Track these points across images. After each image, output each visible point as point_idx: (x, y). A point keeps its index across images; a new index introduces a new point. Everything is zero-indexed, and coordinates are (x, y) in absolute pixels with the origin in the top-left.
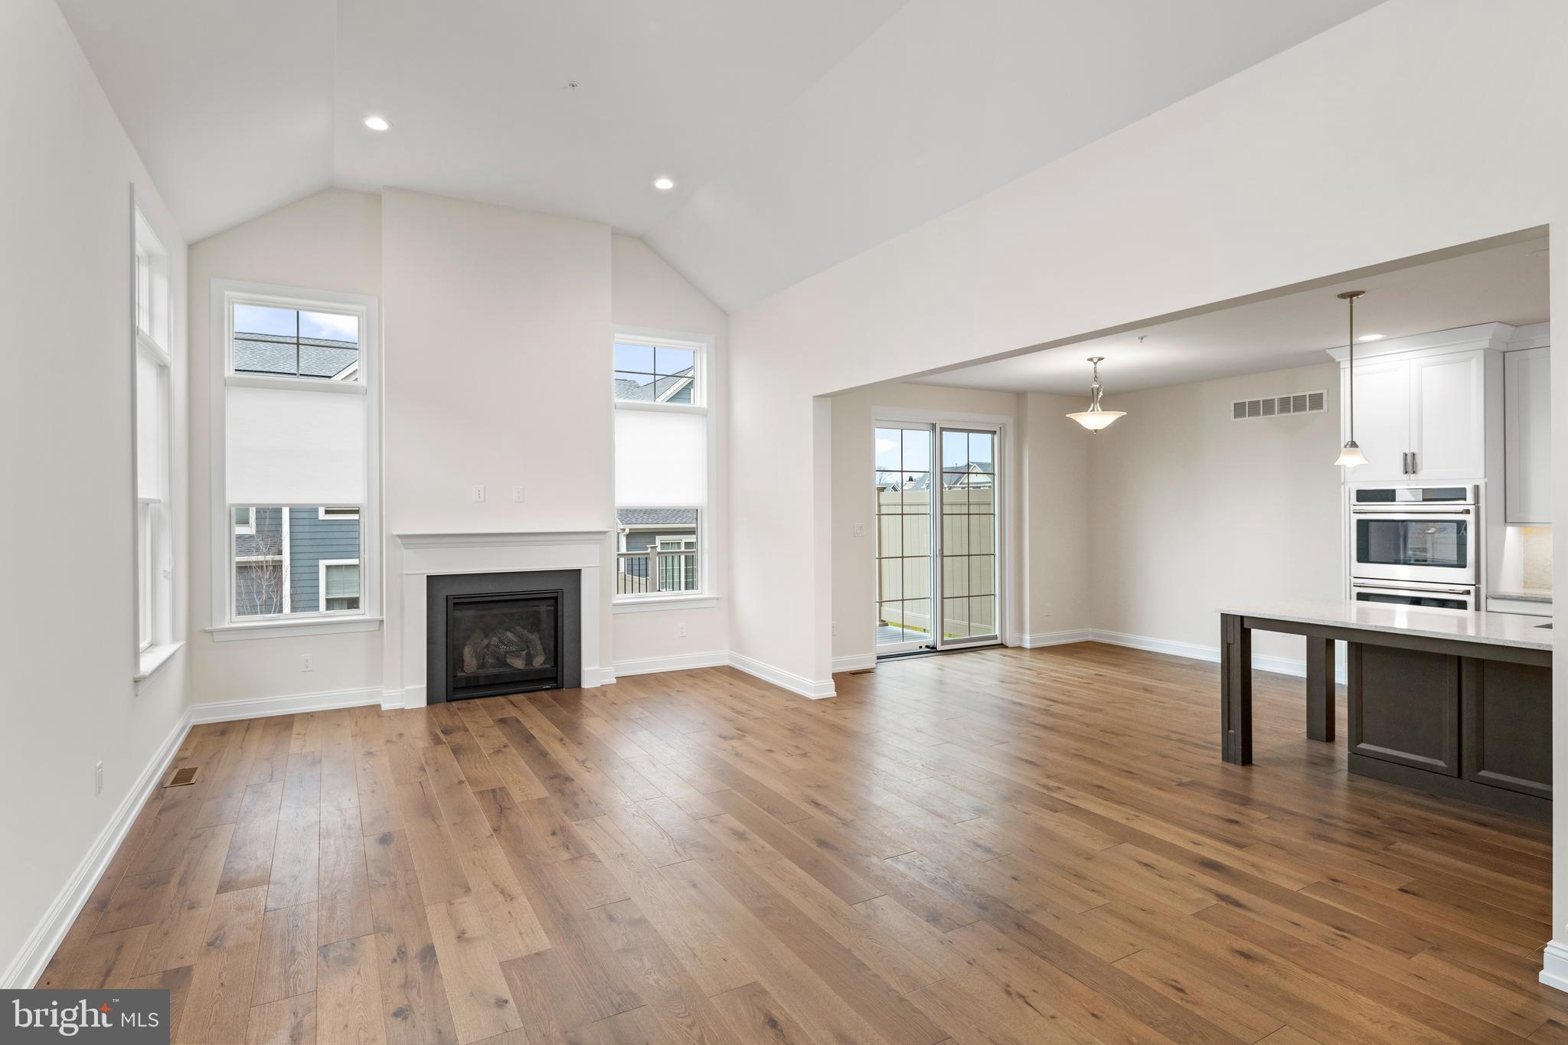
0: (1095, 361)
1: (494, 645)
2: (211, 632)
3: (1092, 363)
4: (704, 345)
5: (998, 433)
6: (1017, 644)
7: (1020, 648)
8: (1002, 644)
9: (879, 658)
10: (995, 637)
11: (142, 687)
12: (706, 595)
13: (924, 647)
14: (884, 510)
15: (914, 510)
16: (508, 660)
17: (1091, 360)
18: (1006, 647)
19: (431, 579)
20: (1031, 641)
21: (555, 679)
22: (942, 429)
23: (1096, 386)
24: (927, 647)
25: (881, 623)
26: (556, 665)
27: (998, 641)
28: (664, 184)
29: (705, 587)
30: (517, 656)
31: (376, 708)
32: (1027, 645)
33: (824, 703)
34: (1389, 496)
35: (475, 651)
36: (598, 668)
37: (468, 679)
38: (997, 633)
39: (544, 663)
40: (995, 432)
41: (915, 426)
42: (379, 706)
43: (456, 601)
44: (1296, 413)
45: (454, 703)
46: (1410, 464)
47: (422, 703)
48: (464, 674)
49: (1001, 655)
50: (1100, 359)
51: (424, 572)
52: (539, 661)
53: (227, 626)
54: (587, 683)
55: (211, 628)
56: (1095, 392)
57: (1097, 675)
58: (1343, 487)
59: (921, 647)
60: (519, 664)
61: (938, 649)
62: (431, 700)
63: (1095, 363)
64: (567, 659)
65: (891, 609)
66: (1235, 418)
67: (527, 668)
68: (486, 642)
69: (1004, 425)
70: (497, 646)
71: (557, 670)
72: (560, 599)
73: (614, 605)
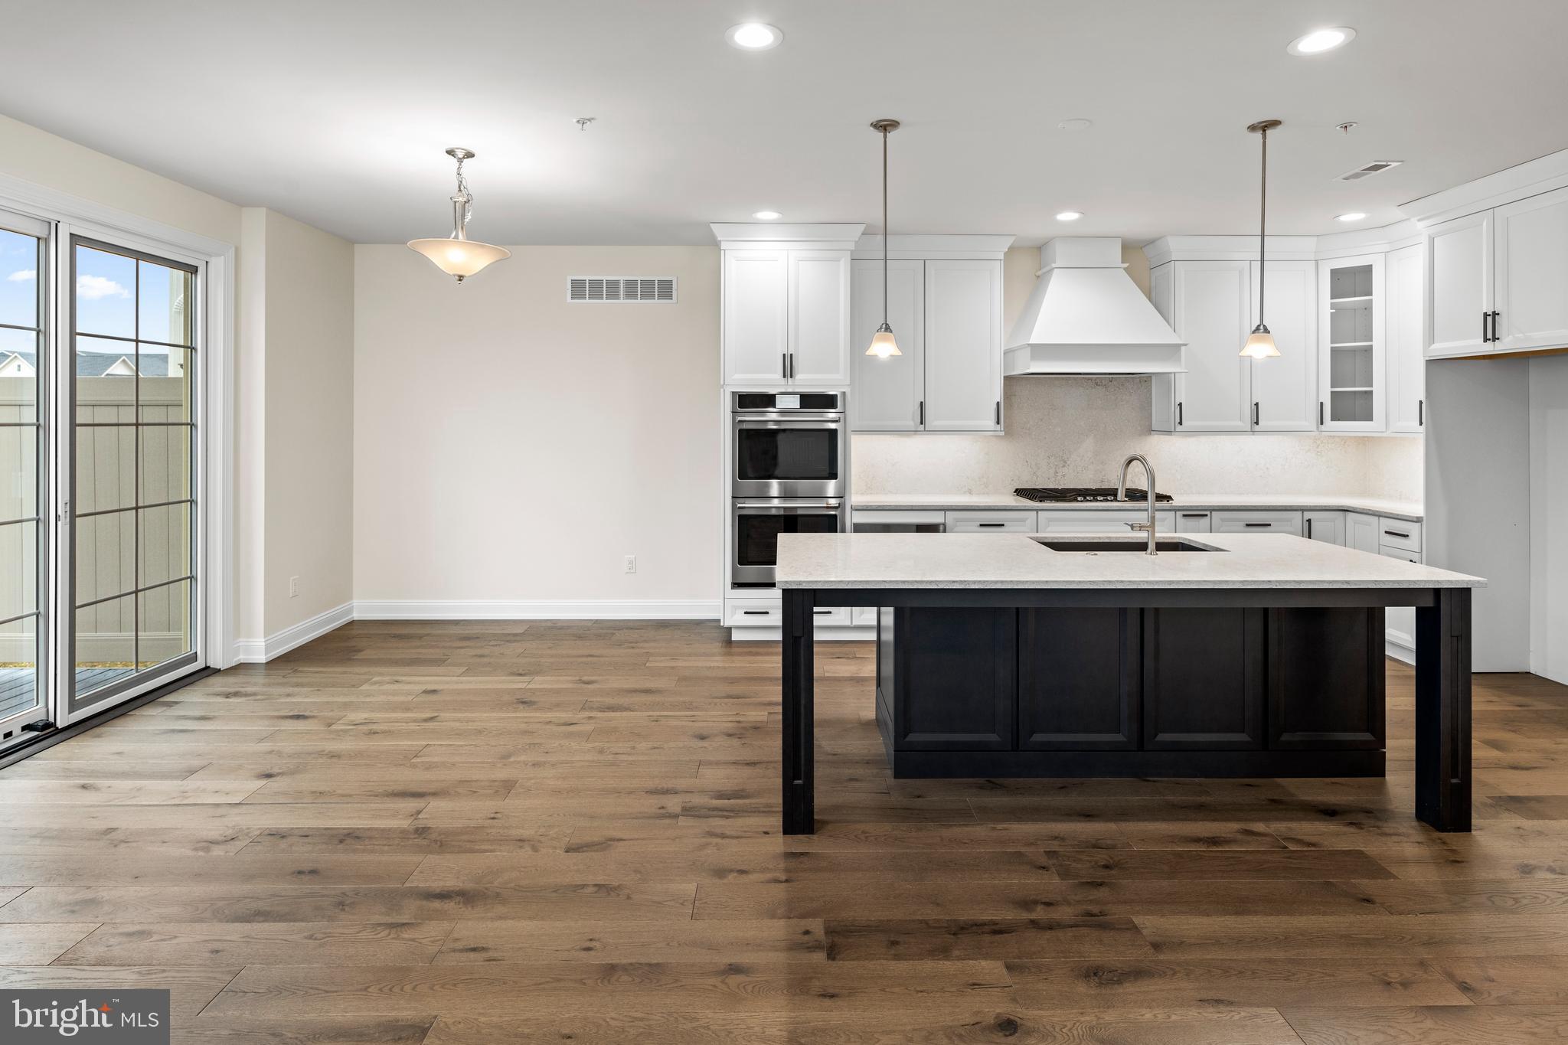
0: (460, 156)
3: (454, 159)
5: (202, 268)
6: (238, 660)
10: (196, 658)
18: (218, 672)
20: (267, 648)
22: (75, 239)
23: (462, 198)
24: (28, 727)
27: (199, 665)
32: (260, 658)
34: (768, 400)
40: (197, 269)
44: (643, 301)
46: (789, 368)
56: (460, 212)
58: (722, 390)
59: (8, 735)
61: (59, 726)
63: (460, 161)
66: (571, 298)
69: (215, 257)
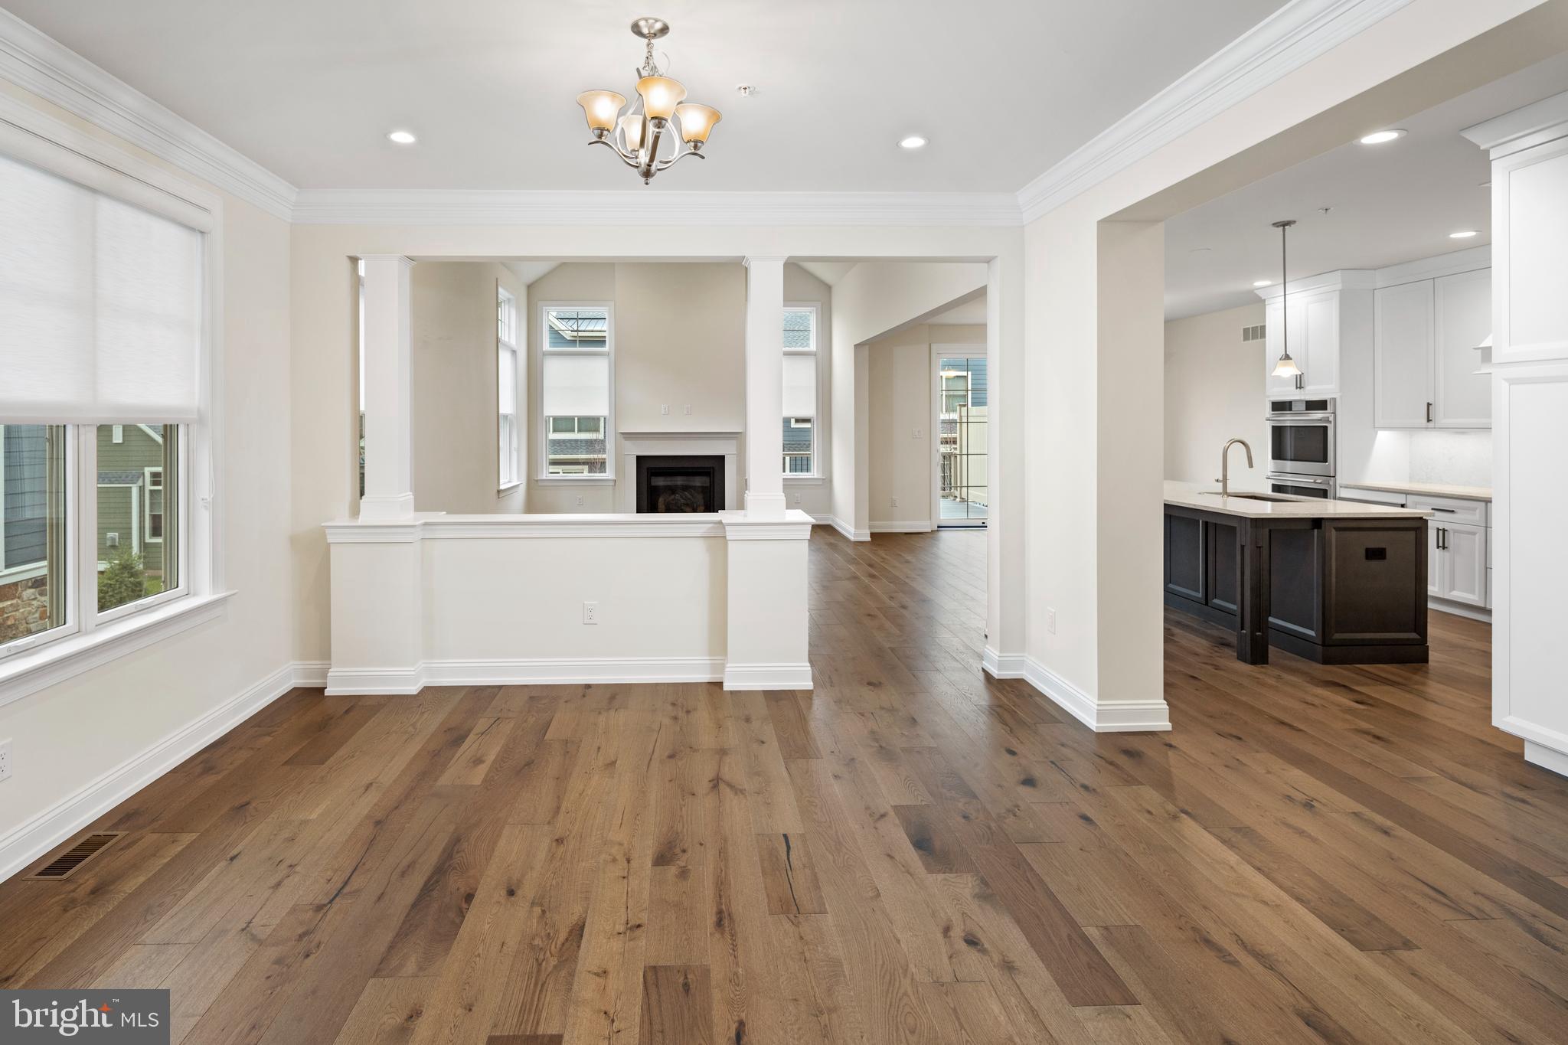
2: (537, 481)
4: (815, 309)
9: (940, 527)
11: (501, 495)
12: (816, 476)
16: (683, 508)
19: (638, 458)
29: (815, 473)
30: (689, 506)
35: (665, 500)
43: (653, 471)
46: (1299, 382)
51: (634, 454)
52: (701, 510)
53: (544, 478)
55: (537, 478)
66: (1244, 340)
68: (672, 497)
70: (679, 500)
72: (713, 473)
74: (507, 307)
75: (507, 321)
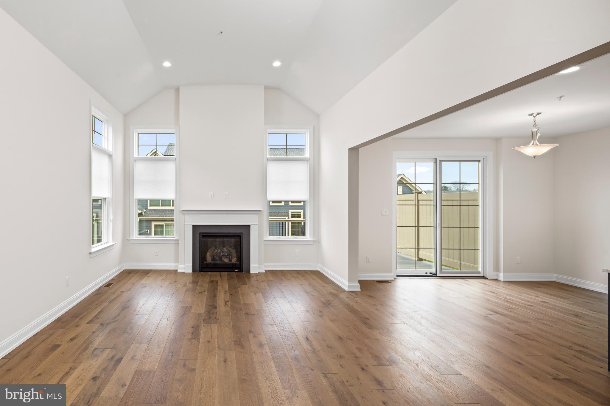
0: (535, 115)
1: (219, 252)
2: (130, 240)
3: (532, 117)
4: (308, 131)
5: (482, 160)
6: (495, 278)
7: (497, 280)
8: (484, 277)
9: (397, 276)
10: (480, 273)
11: (93, 255)
12: (309, 239)
13: (428, 273)
14: (420, 203)
15: (424, 203)
16: (222, 259)
17: (531, 115)
18: (487, 279)
19: (194, 226)
20: (504, 277)
21: (240, 268)
22: (441, 161)
23: (535, 130)
24: (431, 273)
25: (419, 259)
26: (240, 263)
27: (482, 275)
28: (277, 64)
29: (308, 236)
30: (227, 258)
31: (176, 271)
32: (502, 279)
33: (351, 293)
35: (211, 254)
36: (257, 265)
37: (207, 264)
38: (480, 270)
39: (236, 261)
40: (480, 161)
41: (424, 160)
42: (177, 270)
43: (203, 235)
45: (201, 273)
47: (191, 271)
48: (206, 262)
49: (479, 282)
50: (538, 114)
51: (191, 223)
52: (234, 260)
53: (134, 238)
54: (252, 271)
55: (129, 239)
56: (534, 134)
57: (543, 302)
59: (426, 273)
60: (226, 260)
61: (437, 275)
62: (194, 270)
63: (534, 117)
64: (245, 260)
65: (424, 253)
67: (230, 262)
68: (216, 251)
69: (486, 157)
70: (220, 253)
71: (241, 264)
72: (242, 237)
73: (264, 241)
74: (106, 126)
75: (106, 136)
